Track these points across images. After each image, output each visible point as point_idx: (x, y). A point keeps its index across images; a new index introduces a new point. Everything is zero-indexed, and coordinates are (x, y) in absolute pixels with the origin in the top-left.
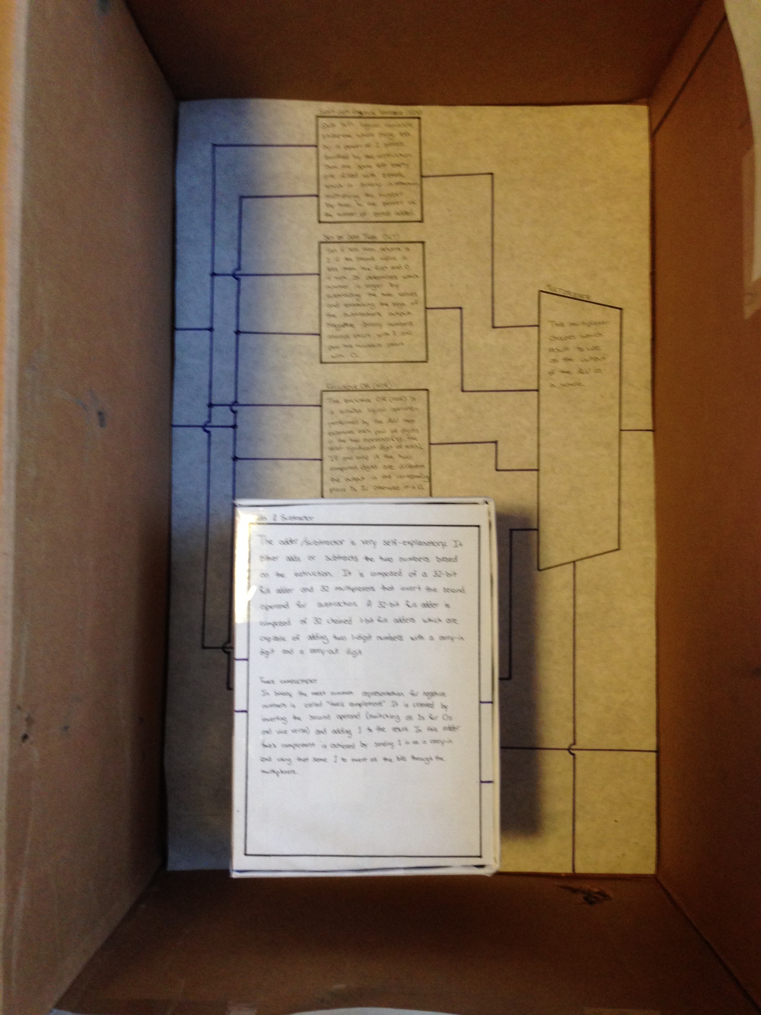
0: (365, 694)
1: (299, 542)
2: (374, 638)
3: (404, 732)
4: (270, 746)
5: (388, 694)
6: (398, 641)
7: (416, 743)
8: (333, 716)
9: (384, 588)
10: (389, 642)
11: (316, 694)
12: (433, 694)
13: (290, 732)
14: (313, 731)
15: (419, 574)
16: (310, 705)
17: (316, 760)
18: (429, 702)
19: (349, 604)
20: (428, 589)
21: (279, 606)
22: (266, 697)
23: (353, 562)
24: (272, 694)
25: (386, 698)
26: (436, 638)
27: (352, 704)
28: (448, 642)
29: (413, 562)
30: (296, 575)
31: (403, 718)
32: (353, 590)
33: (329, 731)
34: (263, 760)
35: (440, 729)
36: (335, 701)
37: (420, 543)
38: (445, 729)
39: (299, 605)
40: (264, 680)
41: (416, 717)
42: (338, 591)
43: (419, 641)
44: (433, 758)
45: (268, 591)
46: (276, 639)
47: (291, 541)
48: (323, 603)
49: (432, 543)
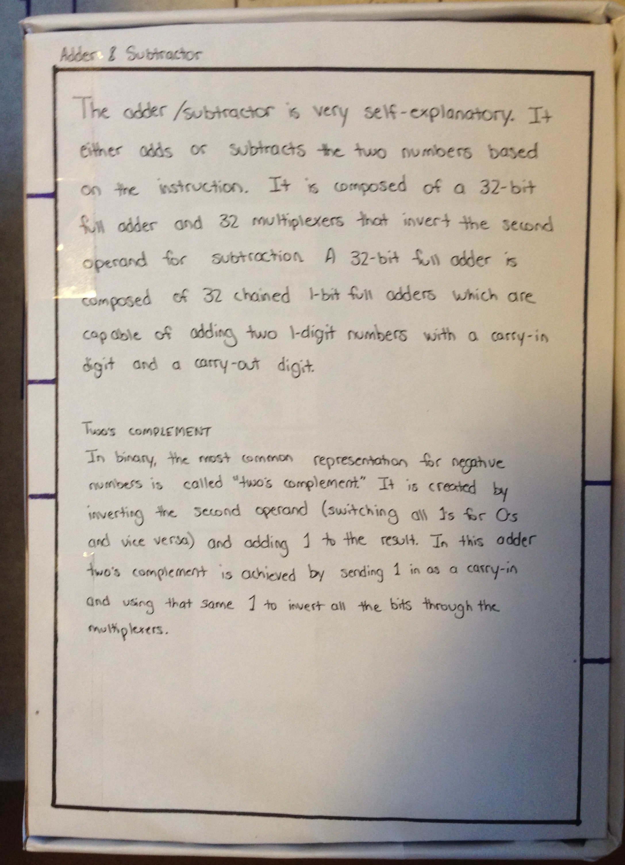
0: (320, 460)
1: (170, 112)
2: (341, 334)
3: (408, 547)
4: (106, 573)
5: (374, 461)
6: (396, 342)
7: (434, 570)
8: (248, 510)
9: (364, 220)
10: (374, 342)
11: (209, 459)
12: (474, 463)
13: (149, 543)
14: (201, 541)
15: (447, 186)
16: (196, 484)
17: (208, 604)
18: (467, 480)
19: (286, 258)
20: (468, 223)
21: (126, 262)
22: (97, 464)
23: (294, 158)
24: (111, 458)
25: (367, 469)
26: (484, 336)
27: (289, 484)
28: (513, 344)
29: (433, 160)
30: (163, 189)
31: (404, 516)
32: (294, 224)
33: (238, 541)
34: (91, 602)
35: (490, 541)
36: (251, 477)
37: (452, 114)
38: (501, 540)
39: (169, 259)
40: (93, 427)
41: (434, 514)
42: (260, 227)
43: (443, 341)
44: (474, 604)
45: (100, 227)
46: (119, 335)
47: (152, 111)
48: (225, 254)
49: (481, 114)
